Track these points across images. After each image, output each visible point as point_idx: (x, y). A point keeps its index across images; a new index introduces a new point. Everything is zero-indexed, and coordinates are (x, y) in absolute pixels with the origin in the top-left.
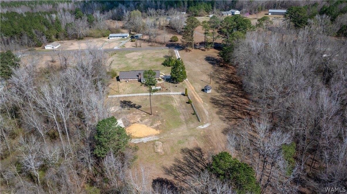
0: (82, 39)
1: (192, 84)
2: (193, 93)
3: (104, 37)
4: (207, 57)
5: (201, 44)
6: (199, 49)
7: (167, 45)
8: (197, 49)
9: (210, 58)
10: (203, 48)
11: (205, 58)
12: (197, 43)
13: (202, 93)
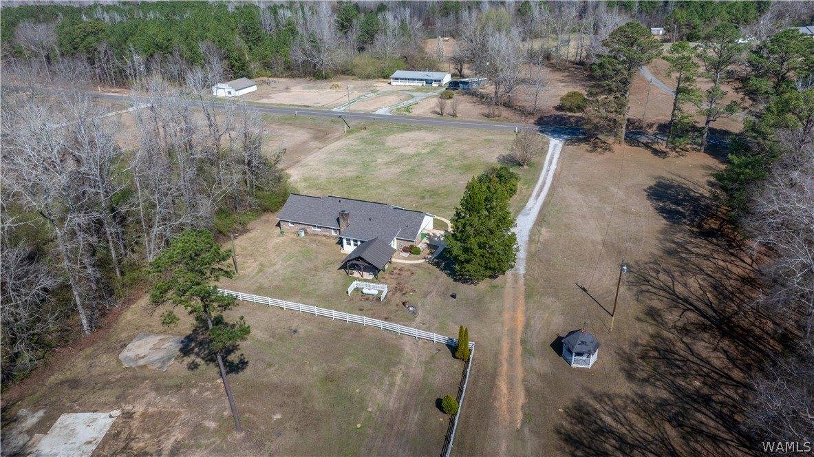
0: (325, 78)
1: (528, 296)
2: (505, 354)
3: (384, 78)
4: (659, 185)
5: (664, 128)
6: (647, 146)
7: (541, 119)
8: (637, 143)
9: (670, 187)
10: (662, 147)
11: (651, 188)
12: (650, 126)
13: (544, 363)
